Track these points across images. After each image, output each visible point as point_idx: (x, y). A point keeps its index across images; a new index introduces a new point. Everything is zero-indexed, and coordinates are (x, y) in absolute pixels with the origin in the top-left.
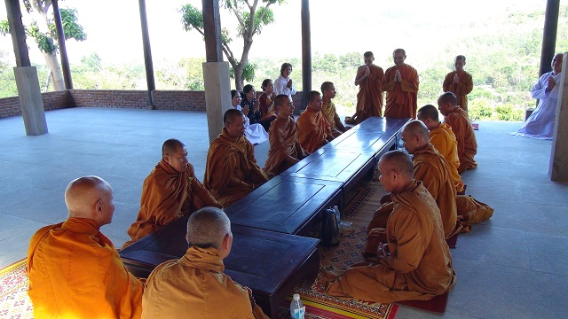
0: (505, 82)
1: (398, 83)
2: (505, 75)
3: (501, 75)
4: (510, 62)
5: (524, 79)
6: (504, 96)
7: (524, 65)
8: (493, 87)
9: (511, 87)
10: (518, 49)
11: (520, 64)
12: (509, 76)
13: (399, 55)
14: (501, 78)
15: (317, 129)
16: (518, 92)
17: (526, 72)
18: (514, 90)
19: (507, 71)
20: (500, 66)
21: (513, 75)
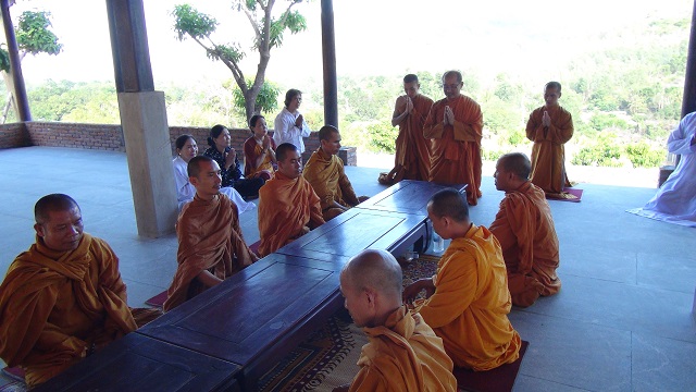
0: (644, 107)
1: (449, 126)
2: (644, 99)
3: (638, 99)
4: (650, 82)
5: (668, 103)
6: (642, 126)
7: (669, 87)
8: (629, 113)
9: (651, 115)
10: (661, 67)
11: (664, 85)
12: (649, 100)
13: (452, 80)
14: (638, 102)
15: (289, 208)
16: (661, 121)
17: (671, 95)
18: (655, 118)
19: (647, 93)
20: (637, 87)
21: (654, 99)
